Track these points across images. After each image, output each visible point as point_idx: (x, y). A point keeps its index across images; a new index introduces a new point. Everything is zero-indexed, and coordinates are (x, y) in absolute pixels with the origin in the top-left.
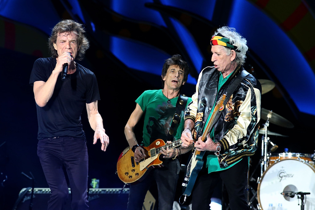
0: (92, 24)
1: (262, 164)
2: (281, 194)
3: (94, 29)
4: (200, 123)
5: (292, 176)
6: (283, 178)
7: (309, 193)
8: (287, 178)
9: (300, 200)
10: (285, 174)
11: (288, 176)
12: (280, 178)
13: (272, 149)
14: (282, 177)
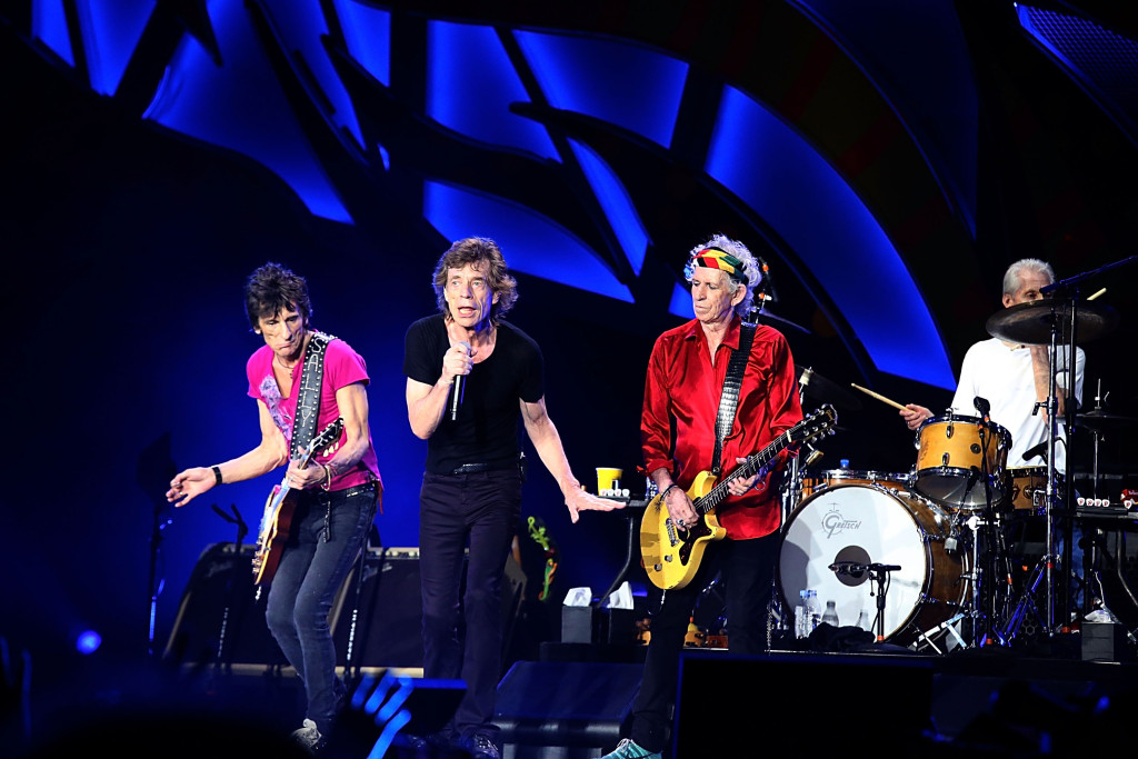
0: (383, 152)
1: (785, 495)
2: (830, 567)
3: (386, 163)
5: (857, 526)
6: (836, 530)
7: (898, 568)
8: (844, 530)
9: (875, 582)
10: (841, 521)
11: (848, 524)
12: (829, 530)
13: (809, 460)
14: (833, 528)
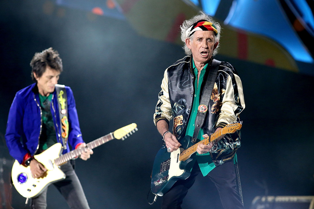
4: (181, 127)
